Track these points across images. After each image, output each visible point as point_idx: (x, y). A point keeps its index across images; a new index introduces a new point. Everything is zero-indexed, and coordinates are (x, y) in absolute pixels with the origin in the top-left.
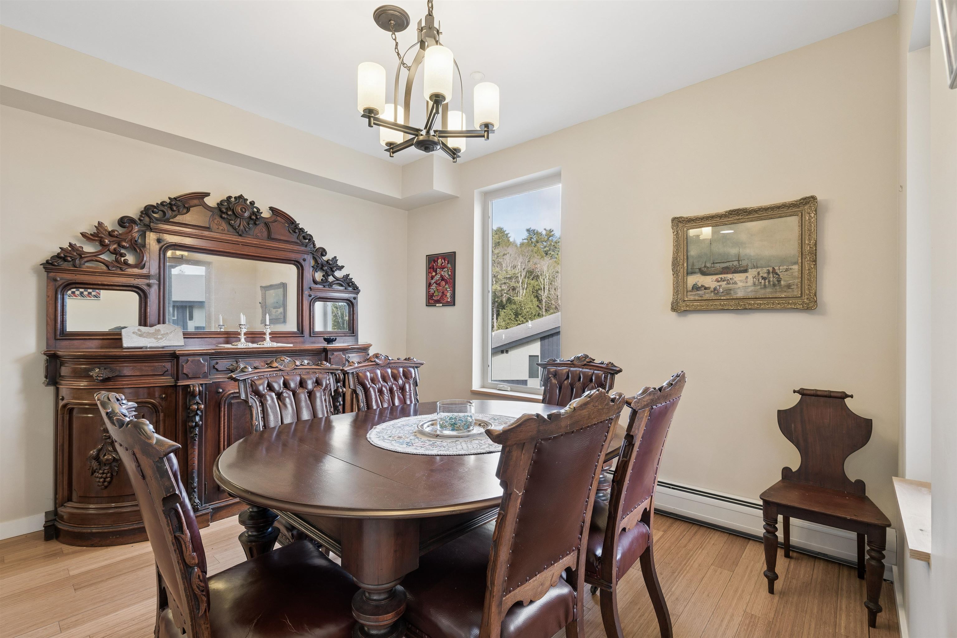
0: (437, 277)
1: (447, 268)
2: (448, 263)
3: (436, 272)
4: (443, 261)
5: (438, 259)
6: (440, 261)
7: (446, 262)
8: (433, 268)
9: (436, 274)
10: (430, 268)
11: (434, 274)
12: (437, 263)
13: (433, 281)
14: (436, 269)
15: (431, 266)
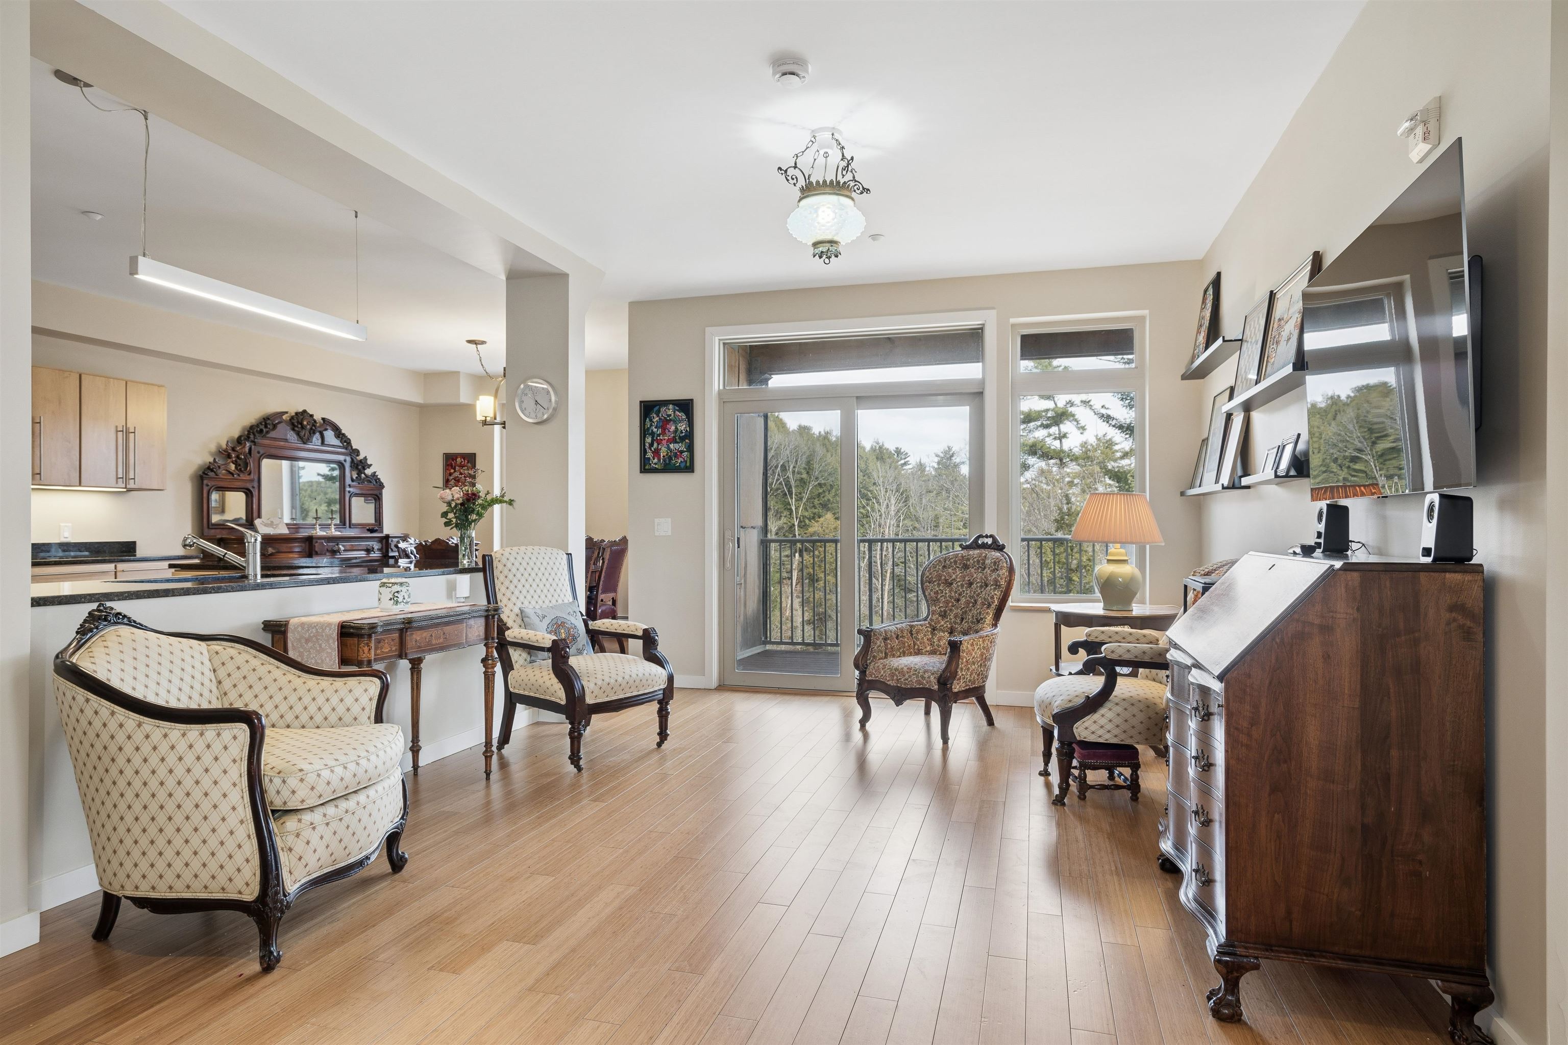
0: (457, 474)
1: (467, 466)
2: (468, 462)
3: (454, 469)
4: (462, 460)
5: (457, 458)
6: (459, 460)
7: (466, 461)
8: (452, 466)
9: (455, 471)
10: (448, 465)
11: (452, 471)
12: (456, 461)
13: (451, 478)
14: (455, 467)
15: (449, 463)
